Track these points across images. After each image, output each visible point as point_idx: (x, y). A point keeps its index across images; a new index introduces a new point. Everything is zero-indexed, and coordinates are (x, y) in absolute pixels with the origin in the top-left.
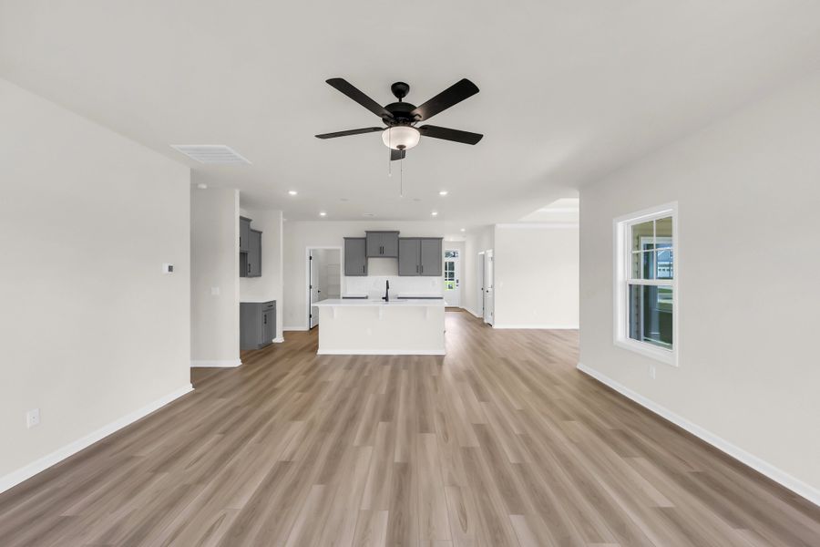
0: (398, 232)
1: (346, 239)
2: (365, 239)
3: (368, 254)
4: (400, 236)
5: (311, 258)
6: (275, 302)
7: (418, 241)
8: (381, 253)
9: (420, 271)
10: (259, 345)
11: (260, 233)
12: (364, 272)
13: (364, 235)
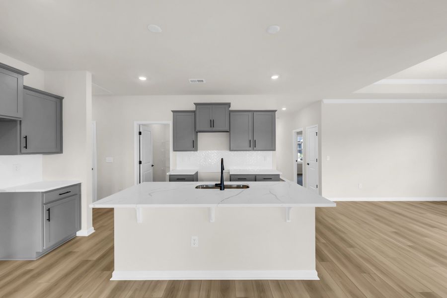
0: (229, 105)
1: (173, 112)
2: (194, 112)
3: (198, 129)
4: (232, 108)
5: (140, 133)
6: (79, 185)
7: (250, 114)
8: (212, 127)
9: (253, 146)
10: (37, 253)
11: (60, 99)
12: (194, 147)
13: (193, 108)
